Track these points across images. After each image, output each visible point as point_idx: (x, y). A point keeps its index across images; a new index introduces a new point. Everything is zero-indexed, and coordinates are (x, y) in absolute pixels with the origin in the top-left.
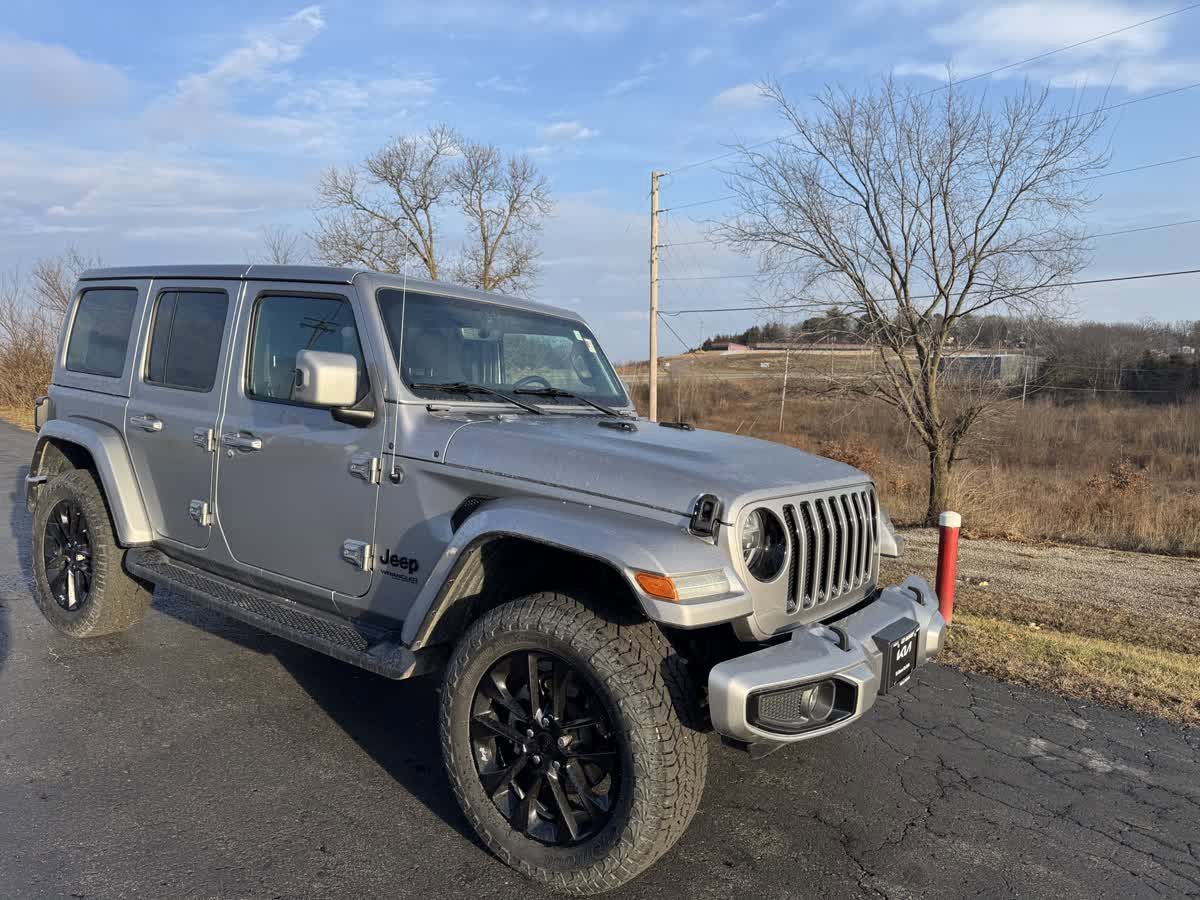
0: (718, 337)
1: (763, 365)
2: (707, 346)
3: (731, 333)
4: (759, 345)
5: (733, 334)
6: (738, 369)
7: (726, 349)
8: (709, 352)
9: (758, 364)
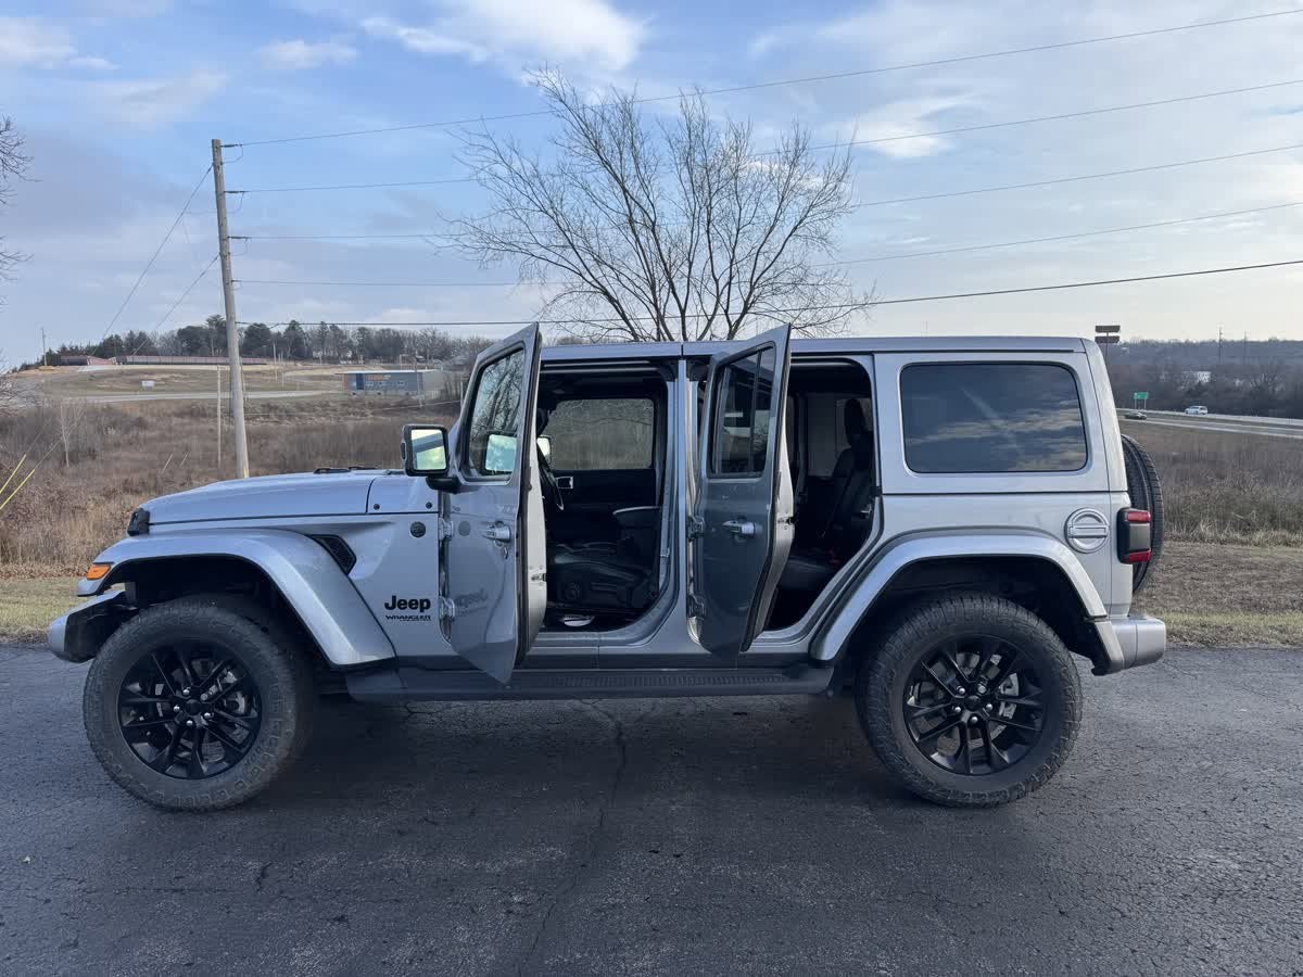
0: (64, 348)
1: (144, 384)
2: (53, 359)
3: (83, 344)
4: (129, 359)
5: (85, 345)
6: (111, 389)
7: (83, 363)
8: (58, 368)
9: (139, 382)
